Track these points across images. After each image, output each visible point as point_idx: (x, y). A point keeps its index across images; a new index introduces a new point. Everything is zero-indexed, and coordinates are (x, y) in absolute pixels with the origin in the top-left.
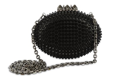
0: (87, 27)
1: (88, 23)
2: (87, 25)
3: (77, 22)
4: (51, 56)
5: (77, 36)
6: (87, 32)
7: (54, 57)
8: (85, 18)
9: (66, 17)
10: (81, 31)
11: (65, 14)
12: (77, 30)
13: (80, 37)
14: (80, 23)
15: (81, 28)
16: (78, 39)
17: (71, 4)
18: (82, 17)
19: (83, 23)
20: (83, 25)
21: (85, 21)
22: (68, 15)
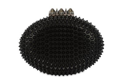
0: (85, 35)
1: (86, 30)
2: (85, 32)
3: (72, 29)
4: (41, 72)
5: (73, 46)
6: (85, 41)
7: (44, 73)
8: (83, 24)
9: (59, 22)
10: (77, 39)
11: (57, 19)
12: (72, 39)
13: (76, 47)
14: (77, 30)
15: (77, 36)
16: (73, 50)
17: (66, 8)
18: (79, 23)
19: (80, 30)
20: (80, 32)
21: (83, 27)
22: (61, 21)
